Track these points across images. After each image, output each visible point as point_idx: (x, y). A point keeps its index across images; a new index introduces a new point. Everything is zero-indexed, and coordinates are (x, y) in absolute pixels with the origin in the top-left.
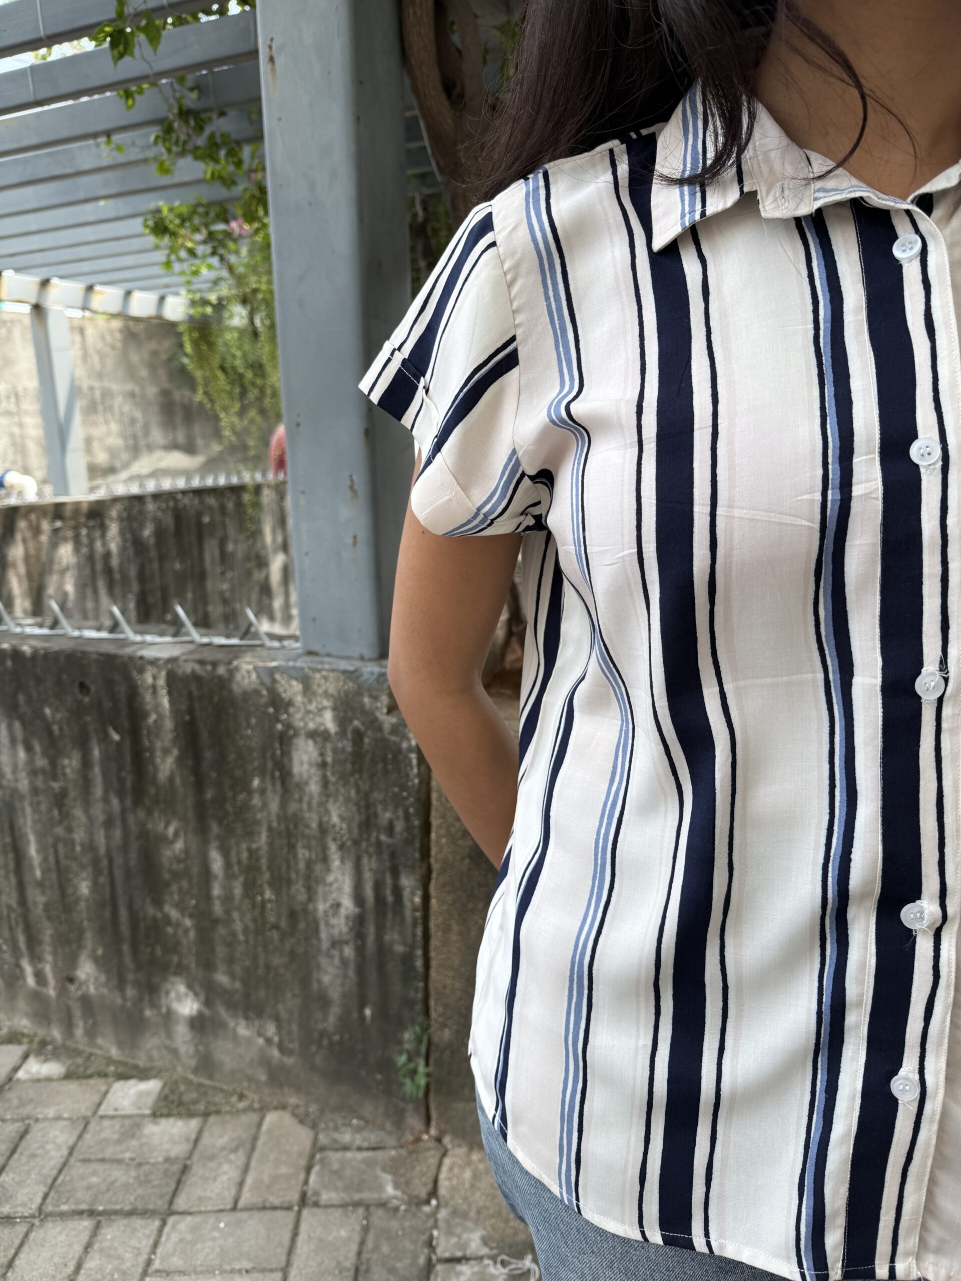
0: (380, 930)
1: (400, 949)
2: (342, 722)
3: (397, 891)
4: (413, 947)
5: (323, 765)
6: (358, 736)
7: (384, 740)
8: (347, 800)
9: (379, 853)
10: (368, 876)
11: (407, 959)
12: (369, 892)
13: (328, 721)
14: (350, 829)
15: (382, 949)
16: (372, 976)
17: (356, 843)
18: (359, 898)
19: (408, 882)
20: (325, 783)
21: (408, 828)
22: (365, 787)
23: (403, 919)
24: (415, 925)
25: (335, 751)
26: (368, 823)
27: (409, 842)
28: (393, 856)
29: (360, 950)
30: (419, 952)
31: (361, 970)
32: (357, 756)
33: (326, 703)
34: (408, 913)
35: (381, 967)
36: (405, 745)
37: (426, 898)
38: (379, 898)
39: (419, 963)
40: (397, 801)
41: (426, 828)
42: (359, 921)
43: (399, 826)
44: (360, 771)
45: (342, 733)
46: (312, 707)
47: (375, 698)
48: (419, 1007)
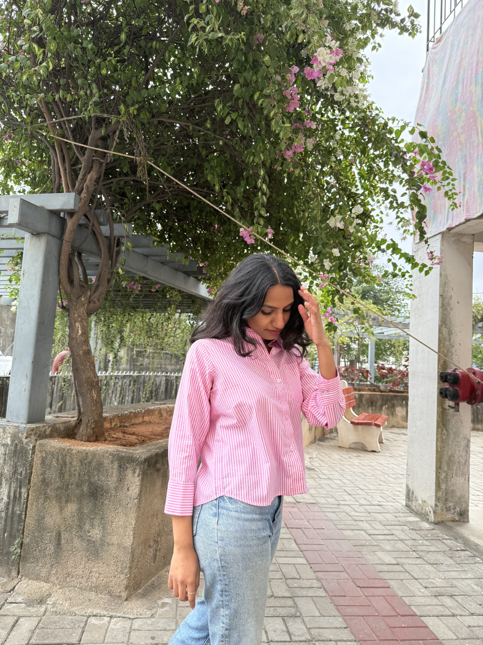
0: (14, 506)
1: (18, 512)
2: (12, 441)
3: (20, 493)
4: (22, 512)
5: (5, 454)
6: (16, 445)
7: (23, 446)
8: (10, 465)
9: (17, 482)
10: (13, 489)
11: (20, 515)
12: (12, 494)
13: (9, 441)
14: (10, 474)
15: (13, 513)
16: (9, 522)
17: (11, 478)
18: (9, 497)
19: (24, 490)
20: (5, 460)
21: (26, 474)
22: (16, 461)
23: (21, 503)
24: (24, 504)
25: (9, 450)
26: (15, 472)
27: (25, 478)
28: (20, 482)
29: (7, 514)
30: (24, 513)
31: (6, 521)
32: (15, 451)
33: (9, 435)
34: (22, 500)
35: (12, 518)
36: (29, 448)
37: (28, 496)
38: (15, 496)
39: (23, 516)
40: (24, 465)
41: (31, 473)
42: (8, 504)
43: (24, 473)
44: (15, 456)
45: (12, 445)
46: (5, 437)
47: (23, 434)
48: (21, 531)
